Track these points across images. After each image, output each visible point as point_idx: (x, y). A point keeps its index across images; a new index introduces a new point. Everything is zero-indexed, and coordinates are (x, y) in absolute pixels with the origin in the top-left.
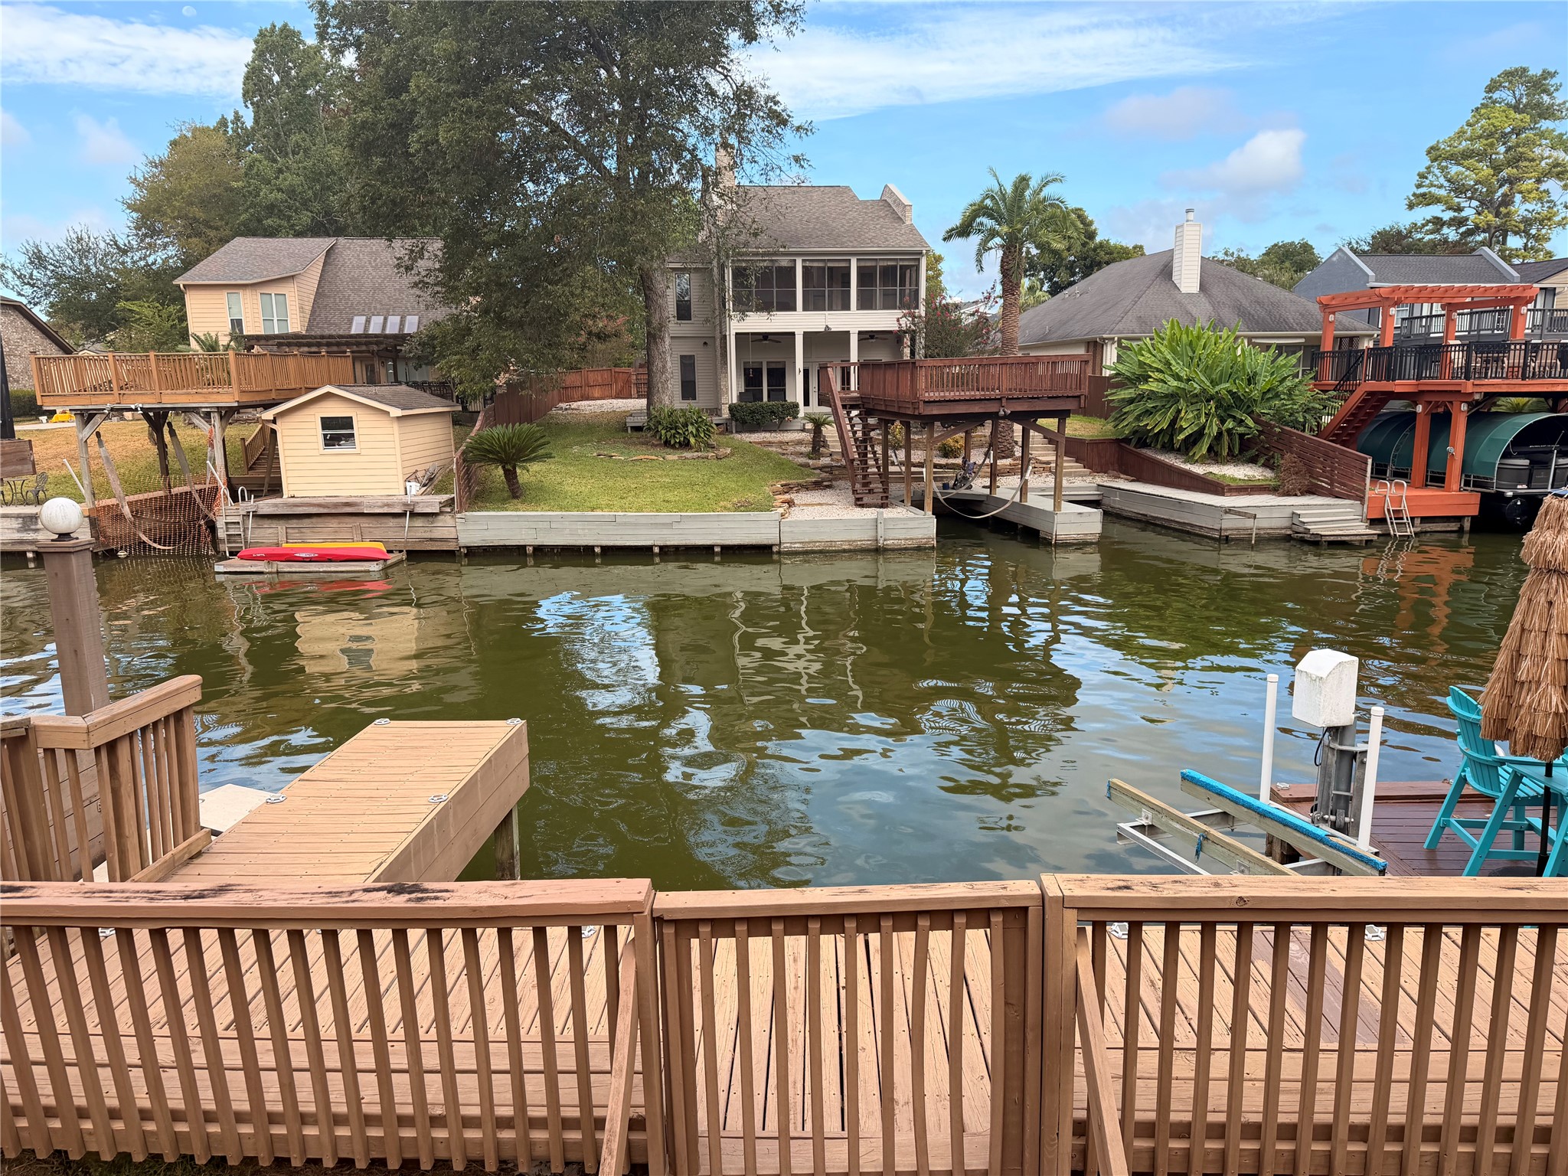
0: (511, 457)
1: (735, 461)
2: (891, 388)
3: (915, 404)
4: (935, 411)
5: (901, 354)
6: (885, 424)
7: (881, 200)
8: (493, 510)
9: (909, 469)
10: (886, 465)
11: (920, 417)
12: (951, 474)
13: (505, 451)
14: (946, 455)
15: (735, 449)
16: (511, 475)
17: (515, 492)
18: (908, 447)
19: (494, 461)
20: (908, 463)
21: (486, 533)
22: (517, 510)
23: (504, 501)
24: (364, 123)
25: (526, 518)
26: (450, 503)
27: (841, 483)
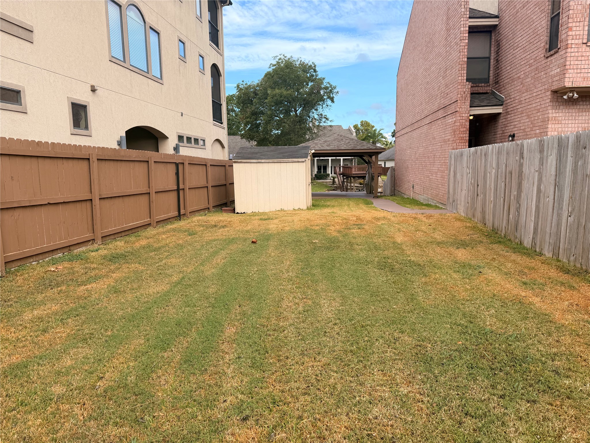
1: (317, 185)
2: (347, 172)
3: (351, 174)
4: (355, 176)
5: (352, 164)
6: (347, 178)
7: (348, 129)
9: (351, 187)
10: (347, 187)
11: (352, 177)
12: (360, 188)
14: (361, 185)
15: (317, 183)
18: (351, 183)
27: (339, 190)
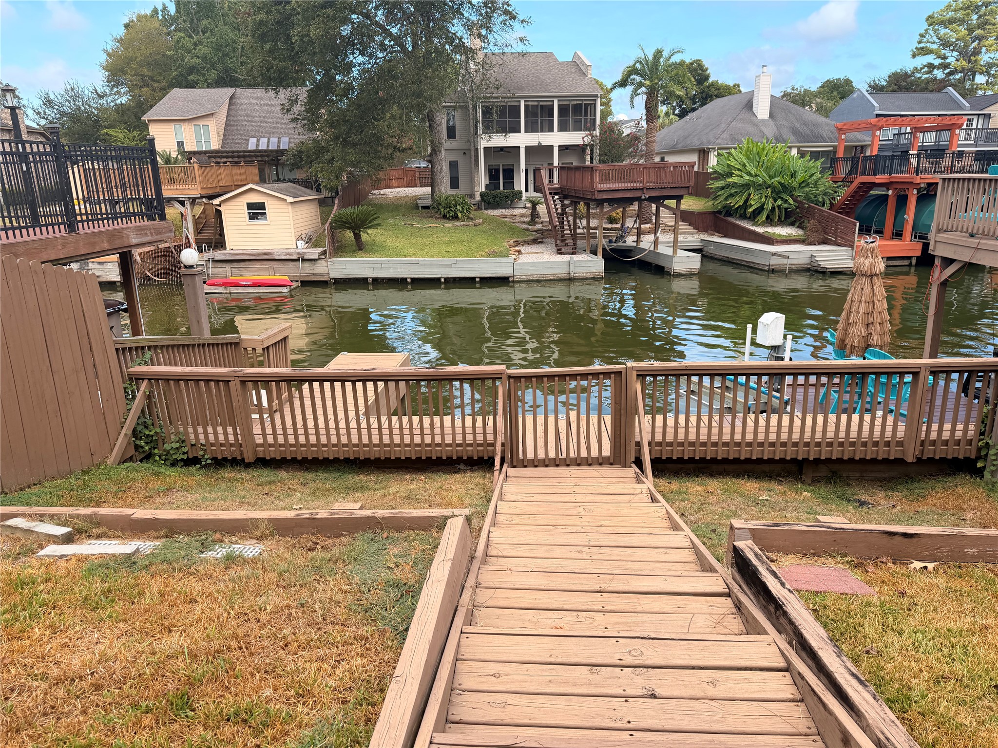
0: (357, 225)
1: (485, 227)
2: (578, 183)
3: (593, 193)
4: (605, 196)
5: (584, 161)
6: (575, 204)
7: (572, 62)
8: (349, 257)
9: (588, 231)
10: (575, 228)
11: (595, 200)
12: (614, 234)
13: (354, 222)
14: (611, 222)
15: (486, 219)
16: (357, 237)
17: (360, 247)
18: (588, 217)
19: (349, 228)
20: (588, 227)
21: (345, 270)
22: (362, 257)
23: (354, 252)
24: (261, 23)
25: (368, 262)
26: (324, 253)
27: (548, 240)
